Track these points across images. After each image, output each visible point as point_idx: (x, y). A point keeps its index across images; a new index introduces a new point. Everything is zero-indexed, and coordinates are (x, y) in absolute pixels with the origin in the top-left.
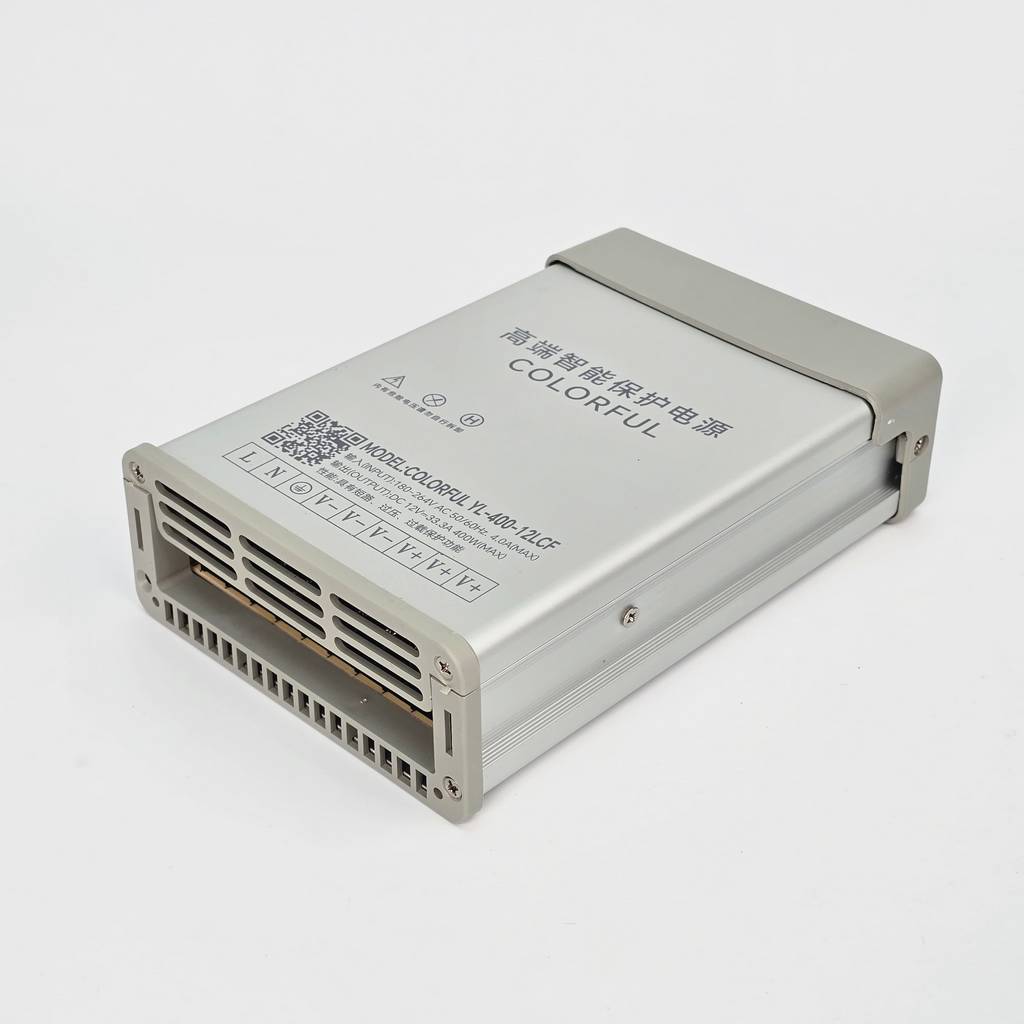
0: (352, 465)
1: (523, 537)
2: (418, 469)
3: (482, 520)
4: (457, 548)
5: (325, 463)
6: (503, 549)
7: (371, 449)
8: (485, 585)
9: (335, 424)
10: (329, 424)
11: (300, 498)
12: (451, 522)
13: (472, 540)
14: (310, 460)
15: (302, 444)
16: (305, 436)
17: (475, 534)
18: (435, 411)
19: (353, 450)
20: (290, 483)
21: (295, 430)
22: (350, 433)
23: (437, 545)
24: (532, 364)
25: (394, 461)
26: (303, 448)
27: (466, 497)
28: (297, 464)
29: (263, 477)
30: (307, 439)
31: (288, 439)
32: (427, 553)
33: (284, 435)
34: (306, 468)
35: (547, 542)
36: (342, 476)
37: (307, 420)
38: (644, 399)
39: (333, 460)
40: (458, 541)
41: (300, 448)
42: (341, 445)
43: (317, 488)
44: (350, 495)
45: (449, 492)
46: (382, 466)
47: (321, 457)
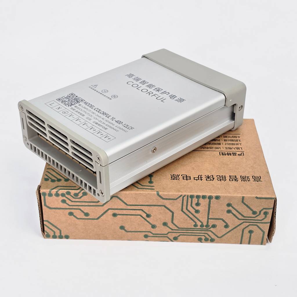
0: (80, 107)
1: (124, 126)
2: (98, 109)
3: (114, 122)
4: (106, 129)
5: (73, 106)
6: (119, 129)
7: (86, 103)
8: (112, 138)
9: (77, 97)
10: (75, 97)
11: (64, 115)
12: (105, 122)
13: (110, 127)
14: (69, 105)
15: (67, 101)
16: (68, 99)
17: (111, 125)
18: (105, 94)
19: (81, 103)
20: (62, 111)
21: (66, 98)
22: (80, 99)
23: (101, 128)
24: (133, 83)
25: (91, 106)
26: (67, 102)
27: (110, 116)
28: (65, 106)
29: (56, 110)
30: (69, 100)
31: (63, 100)
32: (97, 130)
33: (62, 99)
34: (67, 107)
35: (131, 128)
36: (77, 110)
37: (69, 95)
38: (163, 93)
39: (75, 105)
40: (106, 127)
41: (66, 102)
42: (78, 102)
43: (70, 113)
44: (79, 115)
45: (106, 115)
46: (88, 108)
47: (72, 105)
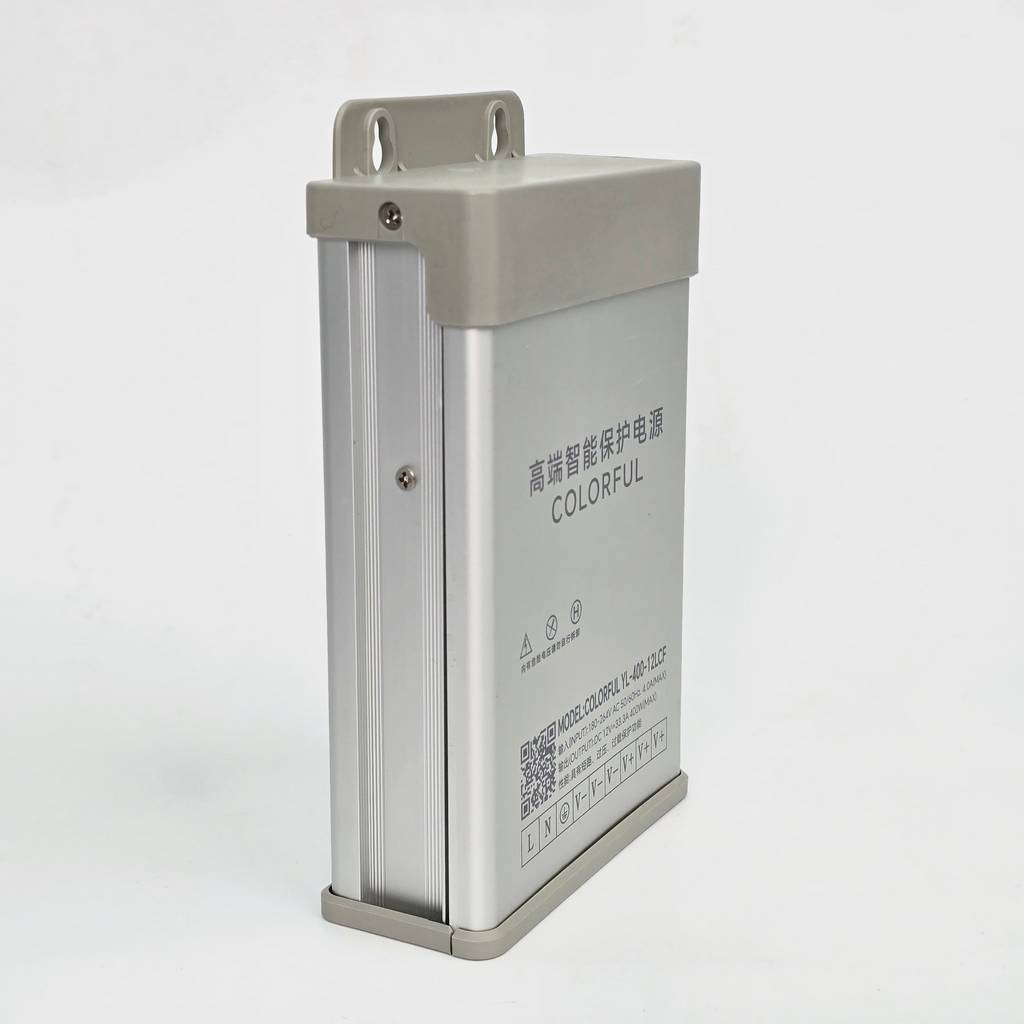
0: (567, 753)
1: (653, 668)
4: (639, 724)
5: (558, 776)
7: (563, 727)
9: (535, 742)
10: (534, 746)
11: (570, 821)
12: (624, 711)
13: (640, 707)
14: (552, 789)
15: (538, 786)
16: (534, 777)
17: (638, 700)
18: (558, 638)
19: (558, 742)
20: (558, 821)
21: (528, 783)
22: (545, 734)
23: (632, 736)
25: (576, 715)
26: (541, 787)
27: (616, 680)
28: (550, 801)
29: (549, 839)
30: (537, 776)
31: (531, 796)
33: (527, 797)
34: (555, 796)
35: (661, 653)
36: (569, 770)
37: (524, 766)
38: (619, 442)
39: (557, 767)
40: (636, 718)
41: (542, 791)
42: (550, 750)
43: (569, 799)
44: (580, 777)
45: (609, 691)
46: (577, 728)
47: (551, 776)
